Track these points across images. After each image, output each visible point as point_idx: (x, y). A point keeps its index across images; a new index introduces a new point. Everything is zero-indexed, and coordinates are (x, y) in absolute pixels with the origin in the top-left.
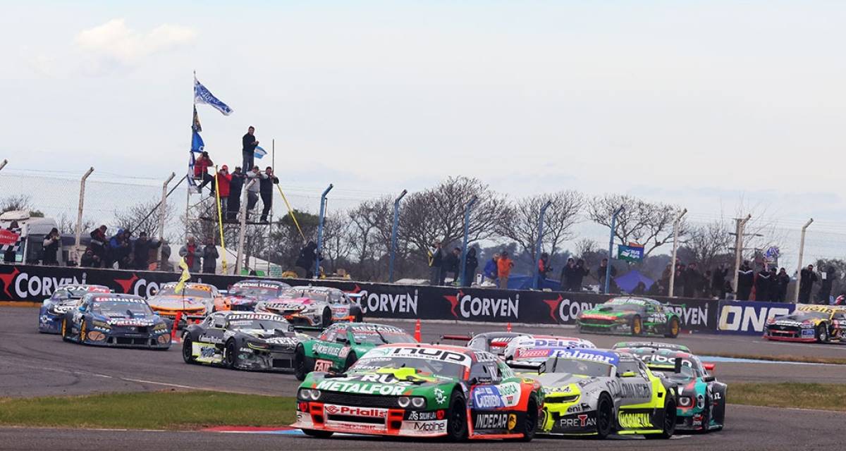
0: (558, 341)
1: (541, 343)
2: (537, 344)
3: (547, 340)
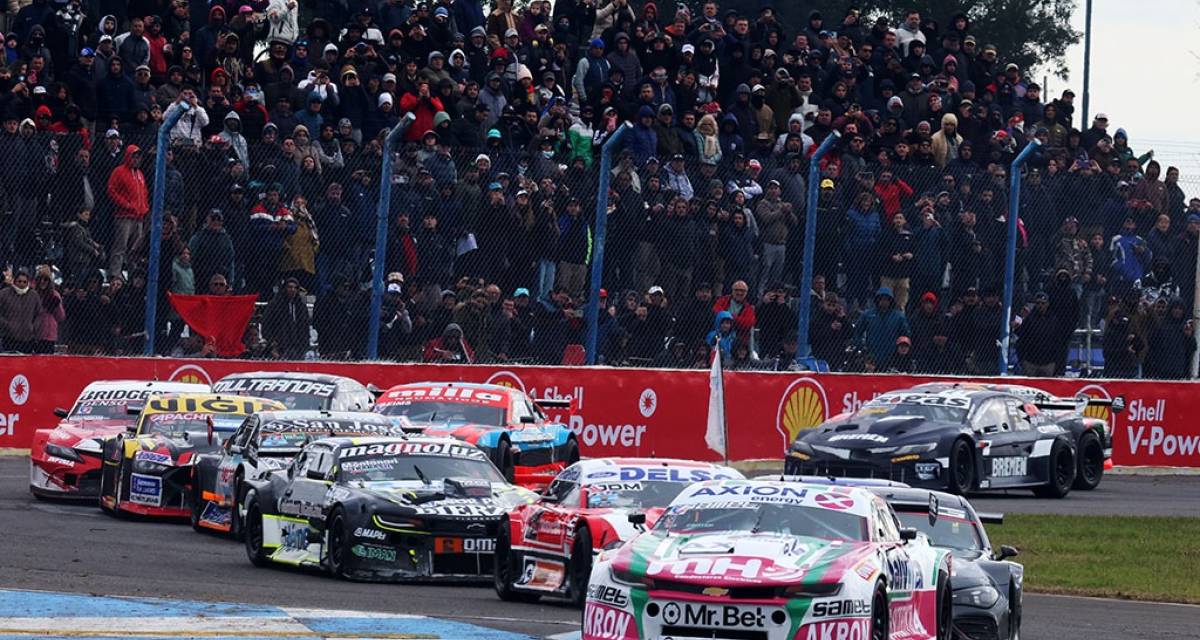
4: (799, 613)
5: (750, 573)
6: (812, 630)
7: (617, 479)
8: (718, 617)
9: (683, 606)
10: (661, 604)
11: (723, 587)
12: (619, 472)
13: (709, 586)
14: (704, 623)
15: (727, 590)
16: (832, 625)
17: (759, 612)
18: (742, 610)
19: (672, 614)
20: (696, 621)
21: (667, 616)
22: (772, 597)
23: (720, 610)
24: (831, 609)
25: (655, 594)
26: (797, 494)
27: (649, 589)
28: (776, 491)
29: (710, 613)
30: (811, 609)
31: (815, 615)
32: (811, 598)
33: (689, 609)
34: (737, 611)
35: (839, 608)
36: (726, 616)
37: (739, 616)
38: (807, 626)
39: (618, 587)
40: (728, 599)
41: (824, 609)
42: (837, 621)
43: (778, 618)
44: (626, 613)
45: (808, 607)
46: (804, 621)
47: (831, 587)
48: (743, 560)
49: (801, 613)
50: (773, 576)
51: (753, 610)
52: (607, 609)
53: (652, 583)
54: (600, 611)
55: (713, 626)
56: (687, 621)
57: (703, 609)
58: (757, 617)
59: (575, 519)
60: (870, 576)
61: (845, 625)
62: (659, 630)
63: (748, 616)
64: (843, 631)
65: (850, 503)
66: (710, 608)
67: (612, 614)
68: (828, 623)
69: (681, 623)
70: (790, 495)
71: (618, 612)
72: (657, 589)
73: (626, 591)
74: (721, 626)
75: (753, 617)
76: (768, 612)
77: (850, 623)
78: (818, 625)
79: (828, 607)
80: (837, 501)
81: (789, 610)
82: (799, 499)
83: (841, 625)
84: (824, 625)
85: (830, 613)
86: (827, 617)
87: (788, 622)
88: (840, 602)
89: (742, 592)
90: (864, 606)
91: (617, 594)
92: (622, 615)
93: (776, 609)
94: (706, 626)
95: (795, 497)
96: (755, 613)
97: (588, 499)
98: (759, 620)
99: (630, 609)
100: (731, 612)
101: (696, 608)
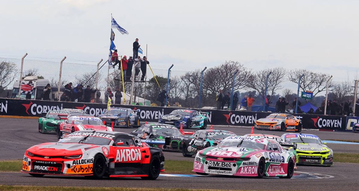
0: (88, 118)
1: (82, 119)
2: (80, 119)
3: (84, 118)
4: (239, 164)
5: (229, 155)
6: (243, 168)
7: (79, 119)
8: (220, 165)
9: (213, 162)
10: (208, 161)
11: (222, 158)
12: (79, 118)
13: (219, 158)
14: (217, 166)
15: (223, 159)
16: (247, 167)
17: (230, 164)
18: (226, 163)
19: (210, 164)
20: (215, 165)
21: (209, 164)
22: (233, 160)
23: (221, 163)
24: (247, 164)
25: (207, 159)
26: (251, 139)
27: (206, 158)
28: (247, 138)
29: (219, 164)
30: (242, 163)
31: (243, 165)
32: (243, 161)
33: (214, 162)
34: (225, 163)
35: (249, 164)
36: (222, 164)
37: (225, 164)
38: (241, 167)
39: (200, 158)
40: (223, 161)
41: (245, 164)
42: (248, 167)
43: (234, 165)
44: (201, 164)
45: (241, 163)
46: (240, 166)
47: (248, 159)
48: (229, 152)
49: (240, 164)
50: (234, 156)
51: (229, 163)
52: (197, 163)
53: (207, 156)
54: (196, 163)
55: (219, 167)
56: (213, 165)
57: (217, 163)
58: (229, 165)
59: (72, 126)
60: (259, 157)
61: (251, 168)
62: (208, 168)
63: (227, 165)
64: (250, 169)
65: (263, 142)
66: (218, 162)
67: (198, 163)
68: (246, 167)
69: (212, 166)
70: (249, 139)
71: (199, 163)
72: (208, 158)
73: (201, 158)
74: (221, 167)
75: (228, 165)
76: (232, 164)
77: (252, 167)
78: (244, 167)
79: (246, 163)
80: (260, 141)
81: (237, 164)
82: (251, 140)
83: (249, 168)
84: (245, 167)
85: (247, 165)
86: (246, 166)
87: (237, 166)
88: (249, 162)
89: (226, 159)
90: (256, 163)
91: (199, 159)
92: (200, 164)
93: (234, 163)
94: (218, 167)
95: (250, 140)
96: (229, 164)
97: (74, 123)
98: (230, 166)
99: (202, 162)
100: (223, 164)
101: (216, 163)
